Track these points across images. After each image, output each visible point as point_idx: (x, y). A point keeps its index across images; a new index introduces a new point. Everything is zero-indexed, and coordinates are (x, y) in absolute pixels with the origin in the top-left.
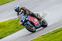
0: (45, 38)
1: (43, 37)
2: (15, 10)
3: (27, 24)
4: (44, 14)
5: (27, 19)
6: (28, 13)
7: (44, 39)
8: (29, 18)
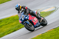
0: (57, 31)
1: (55, 30)
2: (16, 9)
3: (26, 23)
4: (56, 7)
5: (26, 18)
6: (28, 12)
7: (55, 31)
8: (29, 17)
